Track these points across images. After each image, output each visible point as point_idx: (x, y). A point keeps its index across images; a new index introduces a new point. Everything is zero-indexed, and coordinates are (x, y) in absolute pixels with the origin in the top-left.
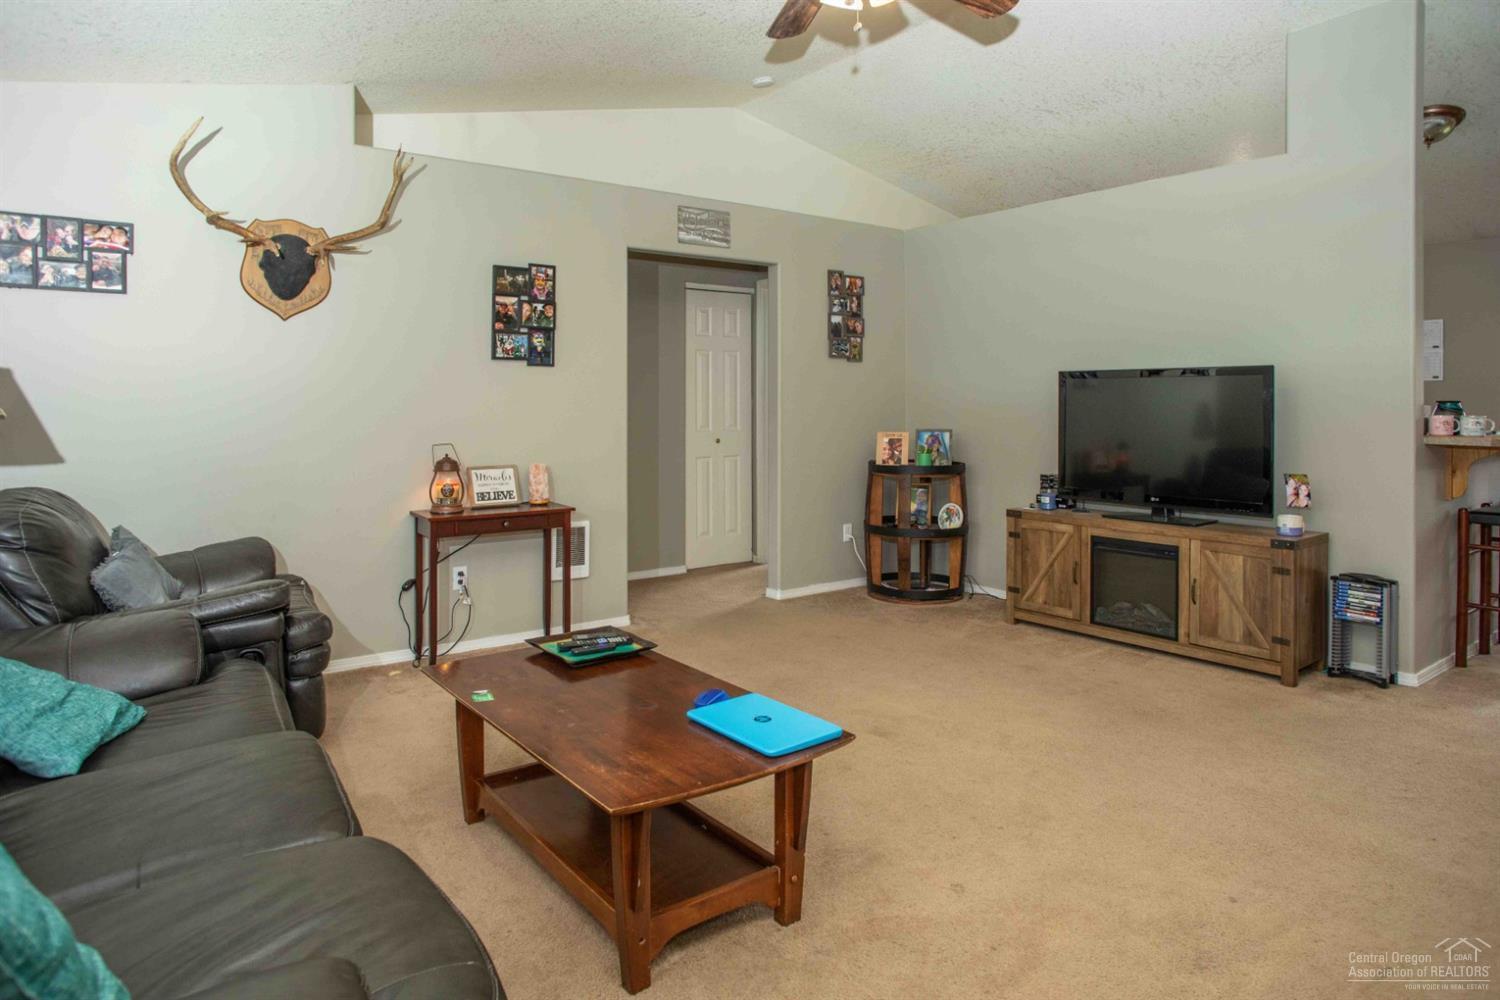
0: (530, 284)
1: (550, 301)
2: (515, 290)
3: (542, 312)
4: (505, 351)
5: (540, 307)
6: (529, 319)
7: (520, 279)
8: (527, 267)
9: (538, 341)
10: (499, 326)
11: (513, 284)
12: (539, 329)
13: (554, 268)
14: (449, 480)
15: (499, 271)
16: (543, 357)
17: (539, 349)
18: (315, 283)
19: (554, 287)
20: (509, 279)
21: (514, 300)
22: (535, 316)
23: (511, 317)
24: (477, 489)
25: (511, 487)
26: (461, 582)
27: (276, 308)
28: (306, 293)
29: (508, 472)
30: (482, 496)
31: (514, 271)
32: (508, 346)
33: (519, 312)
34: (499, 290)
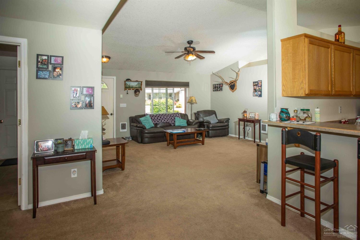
1: (261, 86)
2: (256, 85)
3: (260, 88)
4: (255, 95)
5: (259, 87)
6: (258, 90)
7: (257, 83)
8: (258, 81)
10: (254, 91)
11: (256, 84)
12: (259, 91)
13: (261, 81)
14: (245, 115)
15: (254, 83)
16: (260, 96)
17: (260, 94)
18: (235, 87)
19: (262, 84)
20: (255, 83)
21: (256, 87)
22: (259, 89)
23: (256, 90)
24: (250, 116)
25: (254, 116)
26: (250, 129)
27: (232, 91)
28: (234, 89)
29: (255, 114)
30: (250, 117)
31: (256, 82)
32: (255, 94)
33: (257, 88)
34: (254, 86)
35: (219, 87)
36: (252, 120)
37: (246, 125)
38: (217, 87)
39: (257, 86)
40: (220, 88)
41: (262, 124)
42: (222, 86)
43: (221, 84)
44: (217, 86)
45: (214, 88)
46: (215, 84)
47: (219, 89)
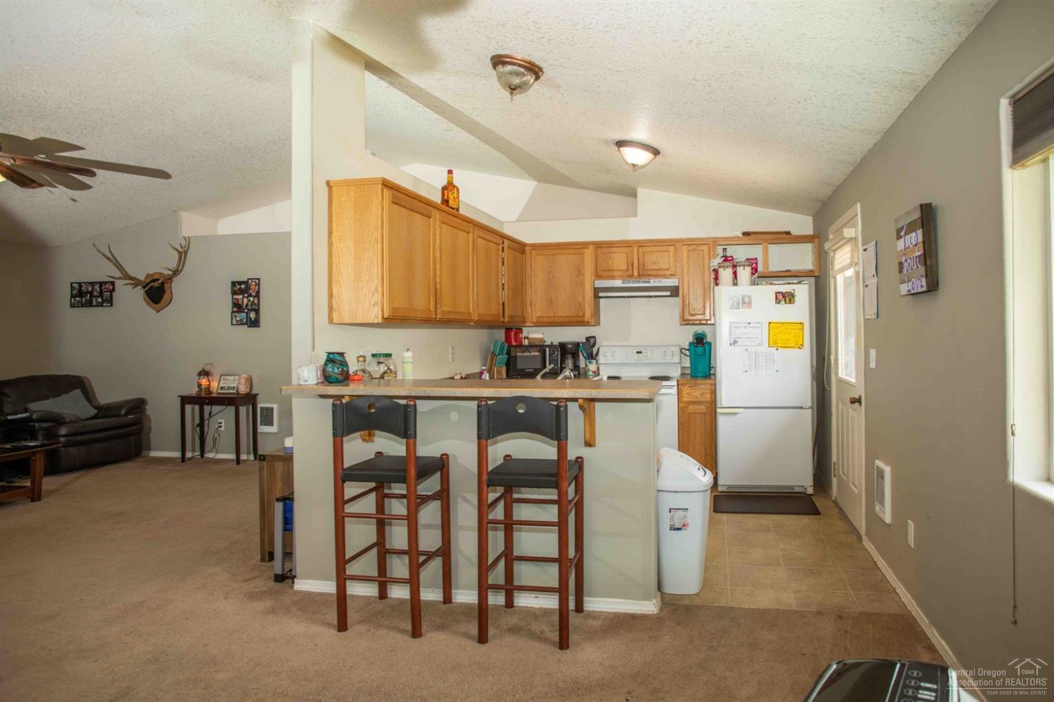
0: (248, 288)
1: (258, 295)
2: (241, 292)
3: (253, 302)
4: (237, 321)
5: (252, 299)
6: (247, 305)
7: (243, 286)
8: (246, 280)
9: (252, 315)
10: (235, 309)
11: (240, 289)
12: (252, 310)
13: (259, 279)
14: (204, 382)
15: (234, 284)
16: (255, 323)
17: (253, 319)
18: (166, 297)
19: (259, 288)
20: (238, 287)
21: (241, 297)
22: (250, 303)
23: (240, 305)
24: (221, 385)
25: (235, 385)
26: (221, 427)
27: (154, 308)
28: (163, 301)
29: (237, 377)
30: (222, 388)
31: (240, 283)
32: (238, 319)
33: (243, 301)
34: (234, 293)
35: (95, 293)
36: (229, 398)
37: (206, 416)
38: (91, 293)
39: (246, 295)
40: (101, 294)
41: (260, 406)
42: (113, 290)
43: (106, 283)
44: (90, 289)
45: (73, 296)
46: (80, 284)
47: (100, 300)
